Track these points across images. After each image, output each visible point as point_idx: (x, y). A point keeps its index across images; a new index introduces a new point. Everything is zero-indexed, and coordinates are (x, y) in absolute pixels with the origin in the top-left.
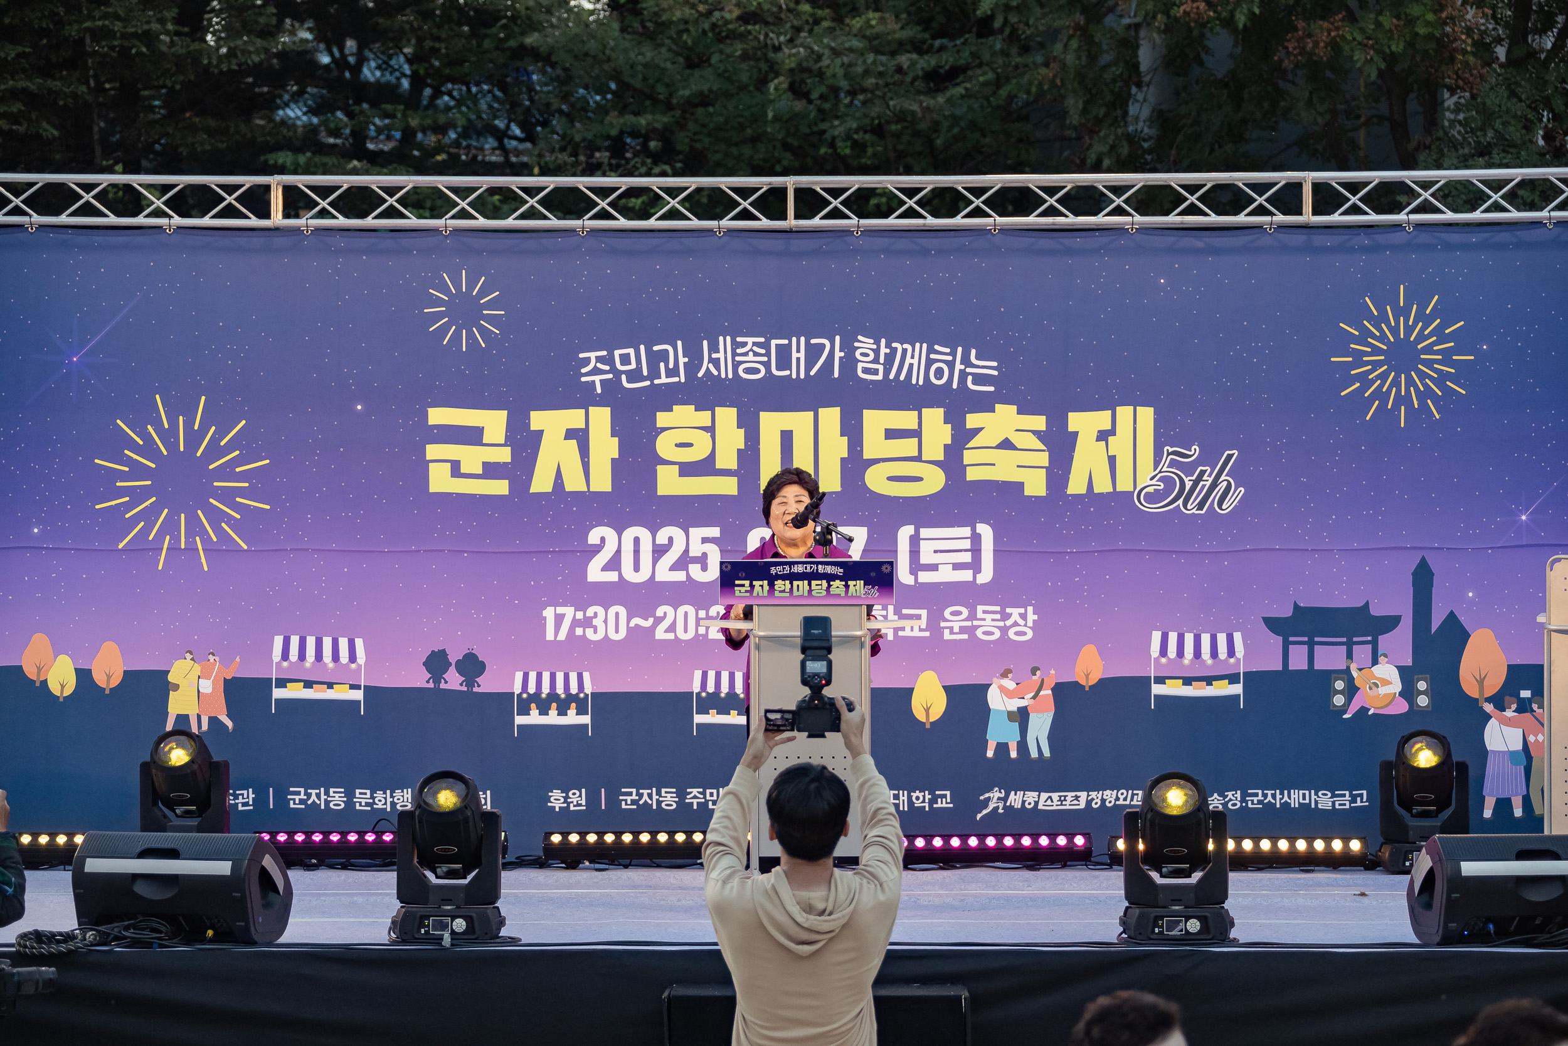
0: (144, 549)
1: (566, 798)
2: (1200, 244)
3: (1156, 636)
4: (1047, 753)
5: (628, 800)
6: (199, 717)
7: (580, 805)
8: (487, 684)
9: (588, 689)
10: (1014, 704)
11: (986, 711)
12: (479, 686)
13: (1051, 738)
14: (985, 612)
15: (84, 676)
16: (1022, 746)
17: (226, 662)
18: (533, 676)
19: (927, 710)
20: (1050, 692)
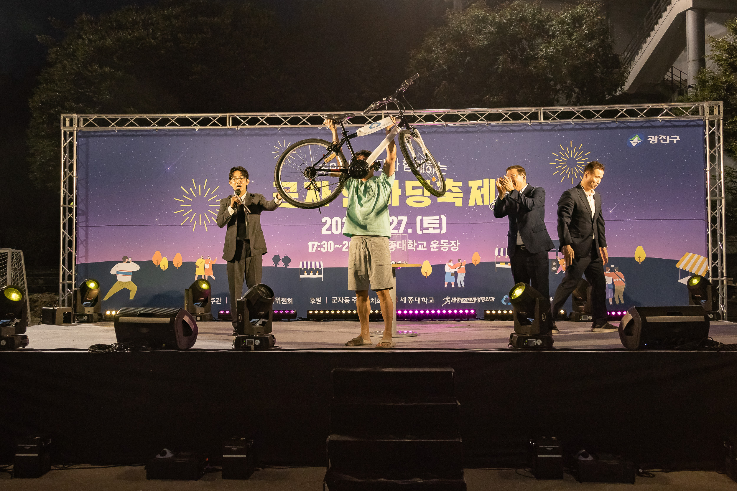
0: (189, 225)
1: (316, 300)
2: (508, 129)
3: (497, 249)
4: (463, 286)
5: (334, 300)
6: (205, 276)
7: (320, 302)
8: (291, 265)
9: (322, 267)
10: (453, 271)
11: (444, 273)
12: (289, 266)
13: (464, 281)
14: (443, 242)
15: (171, 263)
16: (456, 283)
17: (213, 259)
18: (305, 263)
19: (426, 273)
20: (464, 267)
